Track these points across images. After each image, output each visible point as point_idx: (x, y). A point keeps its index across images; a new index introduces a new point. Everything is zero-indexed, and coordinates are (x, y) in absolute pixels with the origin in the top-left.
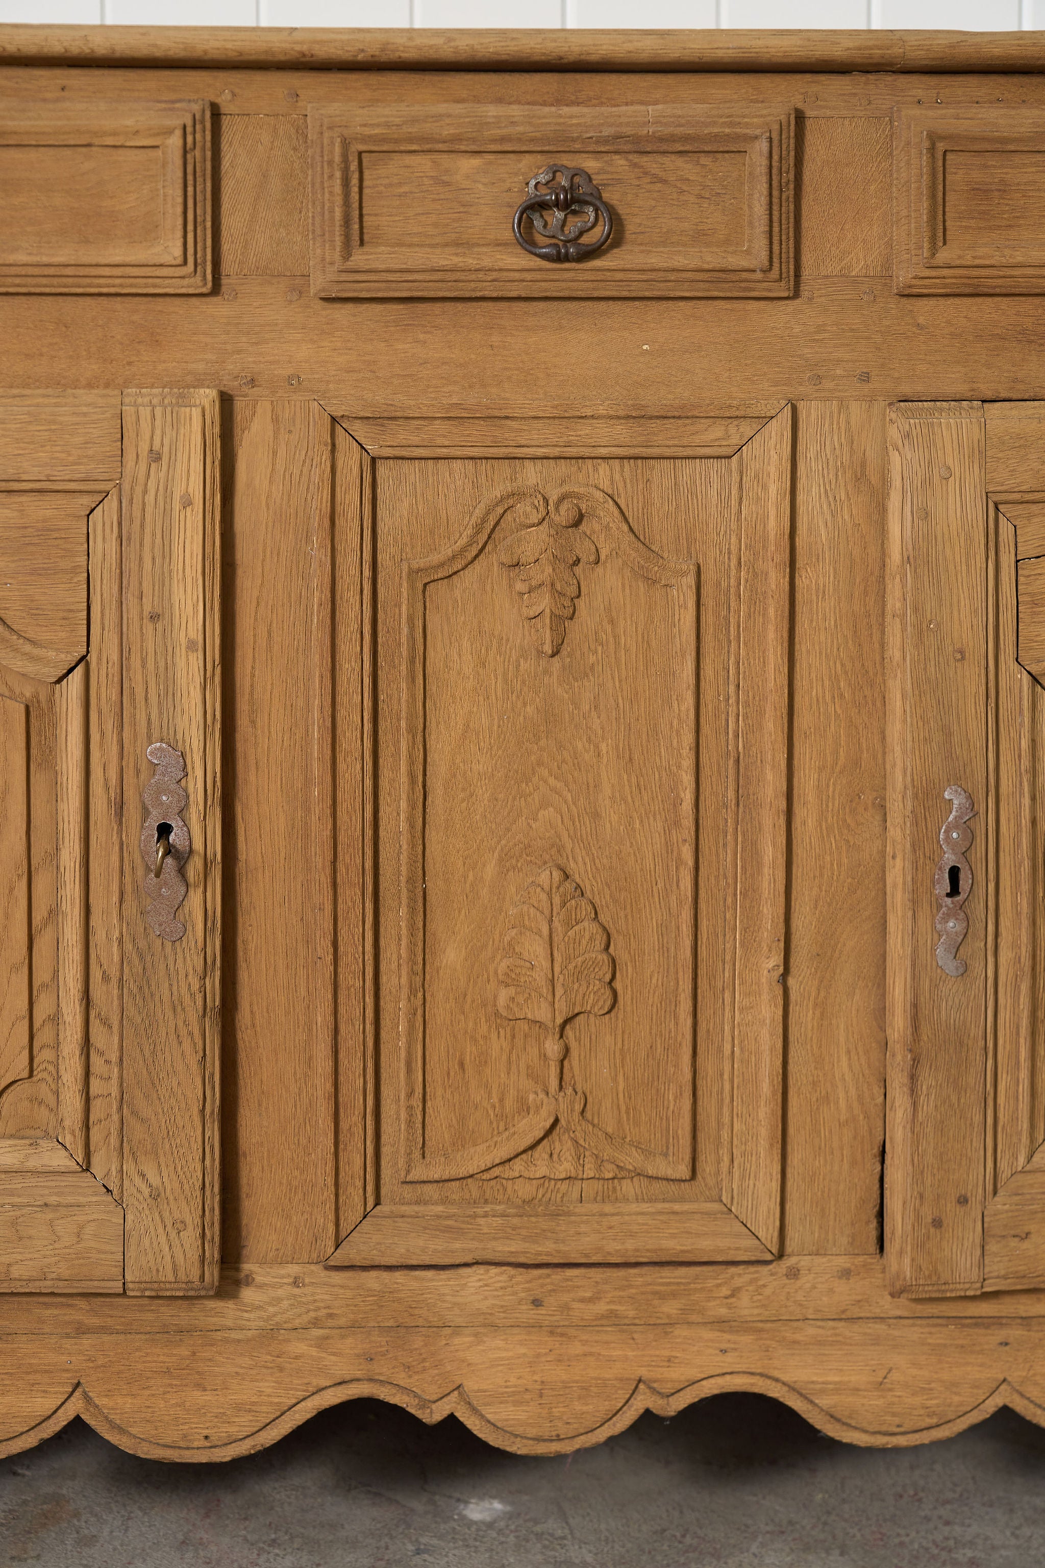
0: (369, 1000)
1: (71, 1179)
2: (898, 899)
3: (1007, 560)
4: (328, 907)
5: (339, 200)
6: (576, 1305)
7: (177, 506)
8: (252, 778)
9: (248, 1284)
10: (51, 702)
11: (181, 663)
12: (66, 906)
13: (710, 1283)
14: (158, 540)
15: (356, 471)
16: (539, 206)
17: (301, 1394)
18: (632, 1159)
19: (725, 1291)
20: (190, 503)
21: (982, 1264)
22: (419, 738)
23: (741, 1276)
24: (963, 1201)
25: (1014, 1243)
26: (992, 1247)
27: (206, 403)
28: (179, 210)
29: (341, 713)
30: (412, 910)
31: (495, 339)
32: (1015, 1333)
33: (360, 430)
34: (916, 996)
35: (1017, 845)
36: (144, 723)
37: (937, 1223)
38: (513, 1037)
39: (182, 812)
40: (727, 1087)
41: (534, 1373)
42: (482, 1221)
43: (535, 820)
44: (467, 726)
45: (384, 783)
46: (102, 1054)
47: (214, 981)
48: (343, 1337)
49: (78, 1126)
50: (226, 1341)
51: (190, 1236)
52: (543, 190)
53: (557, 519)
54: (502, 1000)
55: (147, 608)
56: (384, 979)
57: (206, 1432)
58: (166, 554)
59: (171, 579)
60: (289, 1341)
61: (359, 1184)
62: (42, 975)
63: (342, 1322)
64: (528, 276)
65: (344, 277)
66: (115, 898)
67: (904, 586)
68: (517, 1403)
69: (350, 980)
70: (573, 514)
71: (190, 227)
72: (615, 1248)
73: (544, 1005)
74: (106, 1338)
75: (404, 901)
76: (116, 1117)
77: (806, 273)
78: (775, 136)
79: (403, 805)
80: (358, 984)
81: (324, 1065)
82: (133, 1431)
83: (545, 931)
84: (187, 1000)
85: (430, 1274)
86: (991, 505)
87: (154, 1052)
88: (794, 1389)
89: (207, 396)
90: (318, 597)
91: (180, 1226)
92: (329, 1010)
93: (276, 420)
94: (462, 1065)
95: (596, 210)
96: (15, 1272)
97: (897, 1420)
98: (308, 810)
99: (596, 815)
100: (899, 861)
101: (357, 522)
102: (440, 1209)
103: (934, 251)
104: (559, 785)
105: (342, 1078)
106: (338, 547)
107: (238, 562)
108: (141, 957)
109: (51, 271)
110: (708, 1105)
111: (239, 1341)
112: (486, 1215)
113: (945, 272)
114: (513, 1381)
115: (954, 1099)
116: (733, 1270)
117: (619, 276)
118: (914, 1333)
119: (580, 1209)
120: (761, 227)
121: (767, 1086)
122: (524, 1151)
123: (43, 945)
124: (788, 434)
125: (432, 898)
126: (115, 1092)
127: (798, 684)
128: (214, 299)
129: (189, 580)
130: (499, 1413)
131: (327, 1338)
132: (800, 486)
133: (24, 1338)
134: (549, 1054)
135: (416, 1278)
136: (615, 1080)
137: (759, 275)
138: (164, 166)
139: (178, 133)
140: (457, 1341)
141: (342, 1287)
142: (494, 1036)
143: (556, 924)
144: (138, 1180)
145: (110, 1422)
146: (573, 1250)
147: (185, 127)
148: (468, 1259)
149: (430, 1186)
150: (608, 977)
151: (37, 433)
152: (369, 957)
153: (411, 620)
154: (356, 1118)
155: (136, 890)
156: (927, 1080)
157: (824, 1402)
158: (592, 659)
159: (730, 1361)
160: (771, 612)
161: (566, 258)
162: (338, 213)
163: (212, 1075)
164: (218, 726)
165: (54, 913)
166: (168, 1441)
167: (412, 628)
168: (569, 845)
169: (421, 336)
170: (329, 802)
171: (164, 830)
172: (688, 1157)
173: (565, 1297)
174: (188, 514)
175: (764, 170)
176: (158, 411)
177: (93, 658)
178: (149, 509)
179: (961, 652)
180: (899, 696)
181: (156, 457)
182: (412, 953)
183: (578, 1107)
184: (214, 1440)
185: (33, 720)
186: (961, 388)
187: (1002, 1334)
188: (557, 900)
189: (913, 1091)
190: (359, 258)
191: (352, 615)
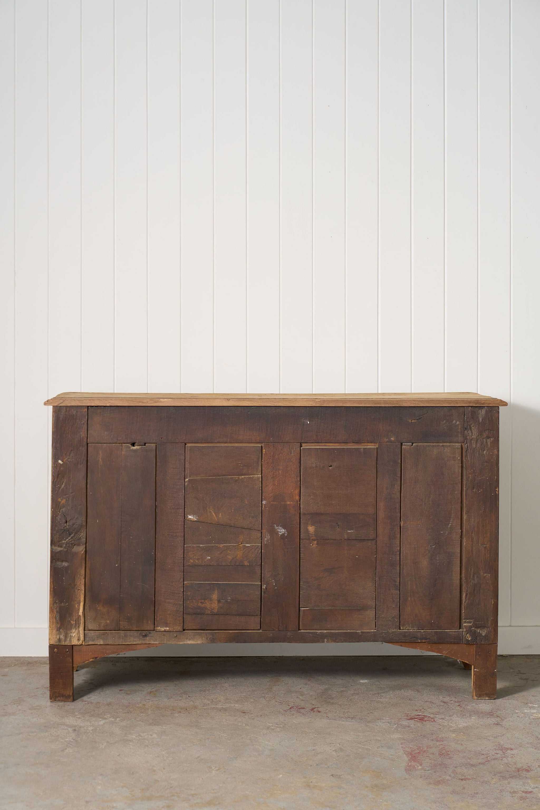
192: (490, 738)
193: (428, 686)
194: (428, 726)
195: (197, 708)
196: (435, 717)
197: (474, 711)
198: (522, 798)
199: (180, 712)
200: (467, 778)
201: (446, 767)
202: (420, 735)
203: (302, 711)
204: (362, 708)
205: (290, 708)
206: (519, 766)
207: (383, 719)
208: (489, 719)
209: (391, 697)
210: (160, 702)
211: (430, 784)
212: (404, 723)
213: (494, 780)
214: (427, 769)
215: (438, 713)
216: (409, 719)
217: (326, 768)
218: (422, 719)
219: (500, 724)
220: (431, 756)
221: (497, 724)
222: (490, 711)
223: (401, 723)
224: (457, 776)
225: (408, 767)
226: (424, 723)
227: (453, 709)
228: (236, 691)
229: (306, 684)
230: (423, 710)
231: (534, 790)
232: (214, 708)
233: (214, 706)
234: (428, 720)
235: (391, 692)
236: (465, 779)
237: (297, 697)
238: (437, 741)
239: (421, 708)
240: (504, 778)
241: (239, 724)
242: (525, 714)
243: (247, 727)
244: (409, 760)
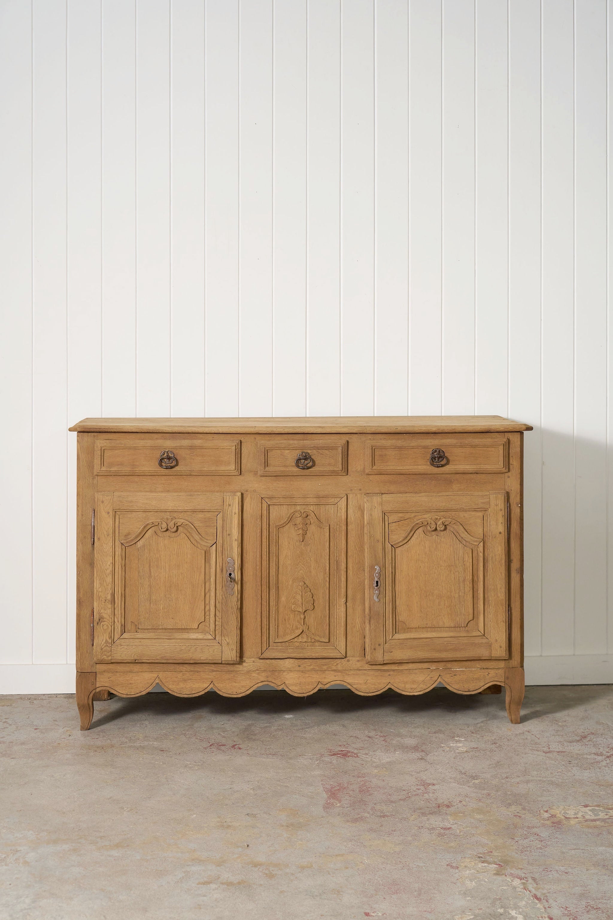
0: (268, 607)
1: (212, 641)
2: (367, 587)
3: (387, 523)
4: (260, 589)
5: (263, 458)
6: (307, 667)
7: (233, 514)
8: (246, 565)
9: (244, 662)
10: (209, 551)
11: (234, 543)
12: (211, 589)
13: (332, 663)
14: (230, 520)
15: (266, 507)
16: (299, 459)
17: (254, 684)
18: (317, 638)
19: (335, 664)
20: (236, 514)
21: (383, 657)
22: (277, 557)
23: (339, 661)
24: (379, 645)
25: (389, 653)
26: (385, 654)
27: (239, 495)
28: (235, 460)
29: (263, 552)
30: (276, 590)
31: (292, 483)
32: (392, 673)
33: (267, 500)
34: (370, 605)
35: (389, 577)
36: (227, 554)
37: (375, 649)
38: (295, 614)
39: (234, 571)
40: (335, 625)
41: (299, 680)
42: (289, 650)
43: (299, 573)
44: (286, 555)
45: (271, 566)
46: (218, 617)
47: (239, 603)
48: (262, 673)
49: (214, 630)
50: (240, 673)
51: (234, 651)
52: (301, 456)
53: (303, 516)
54: (293, 607)
55: (228, 533)
56: (270, 603)
57: (236, 691)
58: (231, 523)
59: (232, 527)
60: (252, 673)
61: (266, 642)
62: (207, 602)
63: (262, 670)
64: (298, 472)
65: (264, 472)
66: (221, 587)
67: (367, 528)
68: (296, 686)
69: (264, 603)
70: (306, 515)
71: (236, 463)
72: (314, 655)
73: (301, 608)
74: (218, 672)
75: (274, 588)
76: (221, 629)
77: (349, 471)
78: (343, 446)
79: (274, 570)
80: (266, 604)
81: (259, 619)
82: (222, 691)
83: (301, 594)
84: (234, 606)
85: (279, 660)
86: (383, 513)
87: (228, 617)
88: (349, 684)
89: (239, 494)
90: (259, 530)
91: (232, 650)
92: (260, 609)
93: (251, 498)
94: (285, 620)
95: (310, 460)
96: (202, 658)
97: (369, 690)
98: (256, 571)
99: (310, 572)
100: (367, 580)
101: (266, 517)
102: (281, 647)
103: (372, 466)
104: (304, 566)
105: (262, 622)
106: (263, 522)
107: (244, 524)
108: (226, 598)
109: (211, 471)
110: (332, 627)
111: (243, 673)
112: (290, 649)
113: (374, 471)
114: (295, 682)
115: (377, 625)
116: (337, 660)
117: (315, 472)
118: (371, 673)
119: (308, 648)
120: (340, 462)
121: (343, 624)
122: (297, 637)
123: (207, 596)
124: (346, 500)
125: (279, 588)
126: (220, 624)
127: (348, 547)
128: (240, 476)
129: (235, 528)
130: (293, 688)
131: (259, 673)
132: (348, 510)
133: (202, 672)
134: (302, 617)
135: (276, 661)
136: (314, 623)
137: (340, 471)
138: (232, 452)
139: (235, 446)
140: (284, 673)
141: (262, 663)
142: (291, 614)
143: (303, 592)
144: (225, 641)
145: (218, 689)
146: (306, 656)
148: (286, 657)
149: (279, 643)
150: (313, 603)
151: (208, 501)
152: (268, 599)
153: (276, 535)
154: (265, 630)
155: (225, 586)
156: (372, 622)
157: (355, 686)
158: (310, 542)
159: (336, 678)
160: (343, 533)
161: (305, 469)
162: (263, 461)
163: (239, 621)
164: (240, 555)
165: (210, 590)
166: (229, 693)
167: (276, 536)
168: (305, 577)
169: (278, 482)
170: (261, 569)
171: (230, 574)
172: (328, 638)
173: (305, 665)
174: (235, 516)
175: (341, 452)
176: (230, 497)
177: (217, 542)
178: (228, 515)
179: (378, 541)
180: (366, 548)
181: (230, 505)
182: (276, 598)
183: (307, 628)
184: (238, 693)
185: (206, 554)
186: (378, 491)
187: (389, 673)
188: (303, 588)
189: (370, 624)
190: (267, 469)
191: (265, 534)
192: (413, 773)
193: (354, 721)
194: (351, 762)
195: (113, 747)
196: (359, 752)
197: (399, 746)
198: (440, 835)
199: (96, 751)
200: (386, 815)
201: (365, 804)
202: (341, 771)
203: (222, 748)
204: (284, 744)
205: (211, 745)
206: (440, 801)
207: (305, 755)
208: (413, 753)
209: (315, 732)
210: (76, 741)
211: (348, 821)
212: (327, 760)
213: (414, 816)
214: (346, 806)
215: (362, 748)
216: (332, 755)
217: (242, 807)
218: (345, 755)
219: (424, 759)
220: (351, 793)
221: (421, 759)
222: (415, 746)
223: (323, 759)
224: (376, 813)
225: (326, 805)
226: (347, 759)
227: (377, 744)
228: (156, 728)
229: (229, 720)
230: (347, 745)
231: (453, 827)
232: (132, 746)
233: (132, 744)
234: (351, 756)
235: (316, 727)
236: (384, 816)
237: (219, 734)
238: (359, 777)
239: (345, 743)
240: (424, 814)
241: (157, 763)
242: (450, 747)
243: (165, 766)
244: (328, 798)
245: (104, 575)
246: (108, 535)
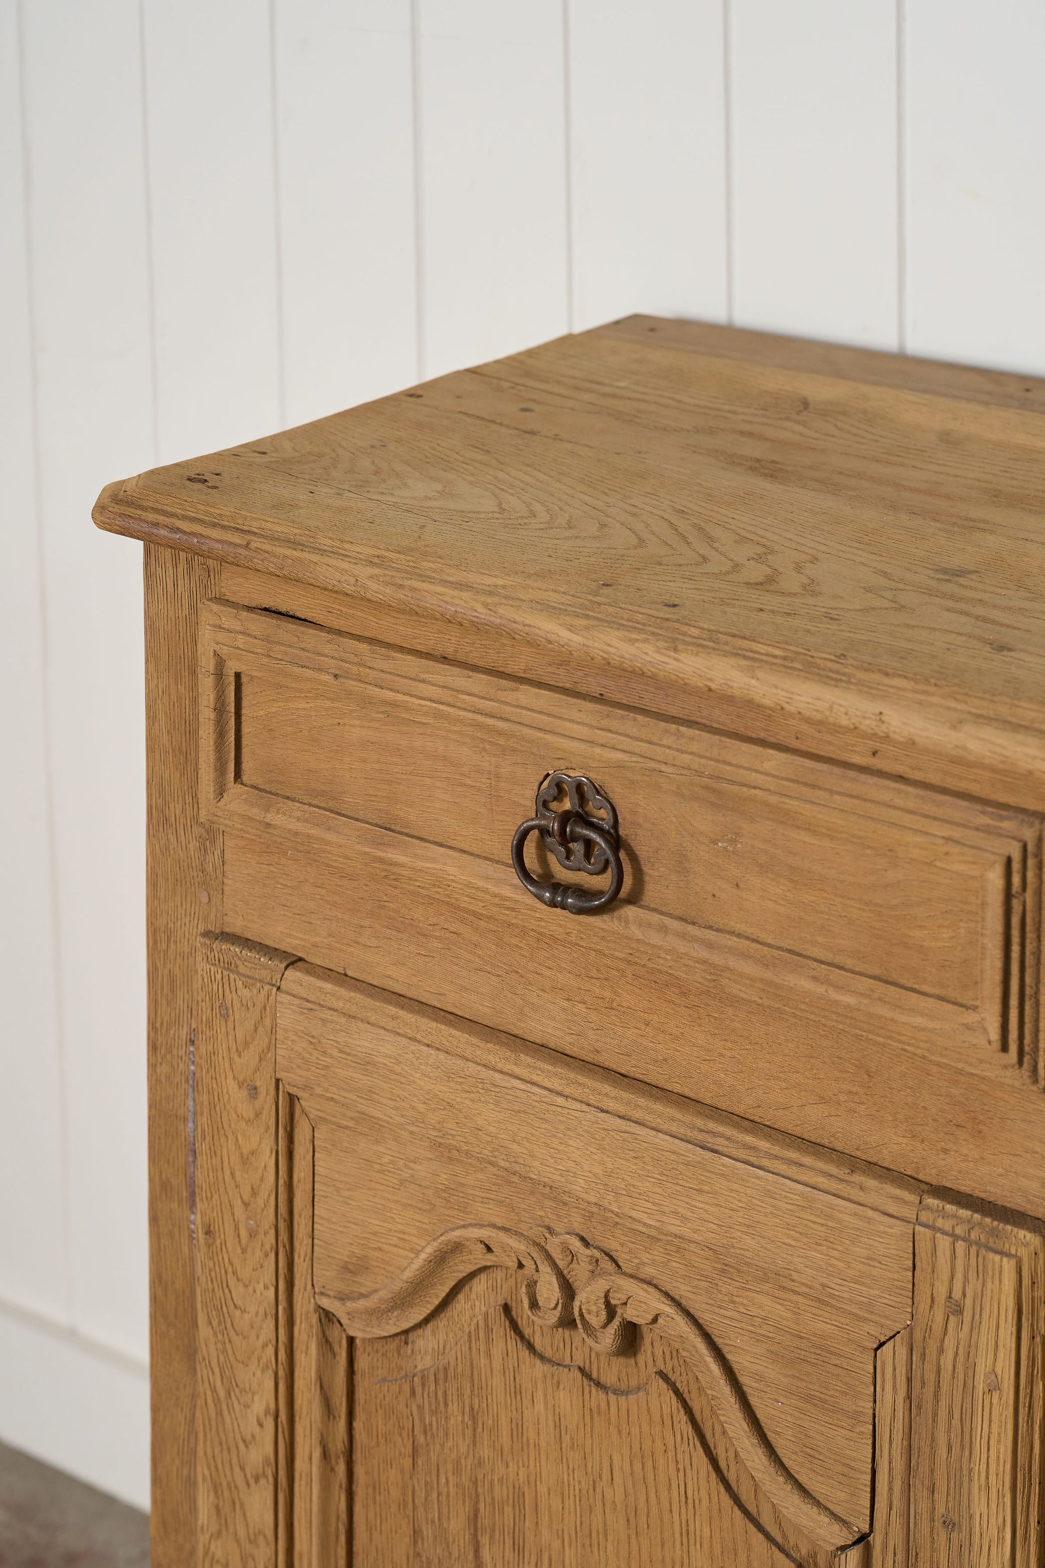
7: (980, 1385)
14: (956, 1422)
20: (998, 1388)
27: (1025, 1252)
55: (941, 1509)
58: (966, 1445)
59: (970, 1480)
71: (1014, 1002)
89: (1027, 1244)
129: (994, 1492)
139: (1002, 866)
147: (1009, 861)
151: (810, 1224)
174: (995, 1401)
178: (946, 1375)
181: (956, 1309)
245: (237, 1469)
246: (252, 1235)
